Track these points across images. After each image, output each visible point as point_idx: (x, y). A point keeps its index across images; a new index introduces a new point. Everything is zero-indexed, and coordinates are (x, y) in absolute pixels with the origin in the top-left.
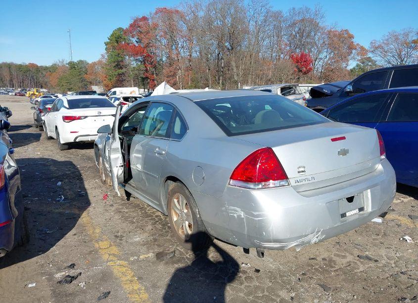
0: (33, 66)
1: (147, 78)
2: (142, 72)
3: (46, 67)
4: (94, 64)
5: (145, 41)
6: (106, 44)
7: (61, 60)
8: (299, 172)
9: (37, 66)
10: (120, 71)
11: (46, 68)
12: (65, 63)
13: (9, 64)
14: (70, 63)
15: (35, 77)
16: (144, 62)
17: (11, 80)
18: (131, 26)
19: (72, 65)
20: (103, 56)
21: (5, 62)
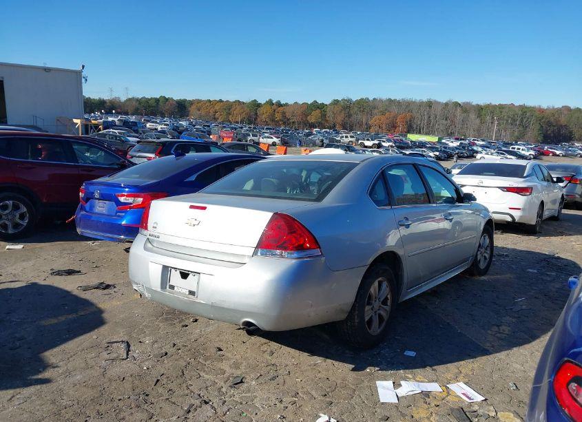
8: (153, 227)
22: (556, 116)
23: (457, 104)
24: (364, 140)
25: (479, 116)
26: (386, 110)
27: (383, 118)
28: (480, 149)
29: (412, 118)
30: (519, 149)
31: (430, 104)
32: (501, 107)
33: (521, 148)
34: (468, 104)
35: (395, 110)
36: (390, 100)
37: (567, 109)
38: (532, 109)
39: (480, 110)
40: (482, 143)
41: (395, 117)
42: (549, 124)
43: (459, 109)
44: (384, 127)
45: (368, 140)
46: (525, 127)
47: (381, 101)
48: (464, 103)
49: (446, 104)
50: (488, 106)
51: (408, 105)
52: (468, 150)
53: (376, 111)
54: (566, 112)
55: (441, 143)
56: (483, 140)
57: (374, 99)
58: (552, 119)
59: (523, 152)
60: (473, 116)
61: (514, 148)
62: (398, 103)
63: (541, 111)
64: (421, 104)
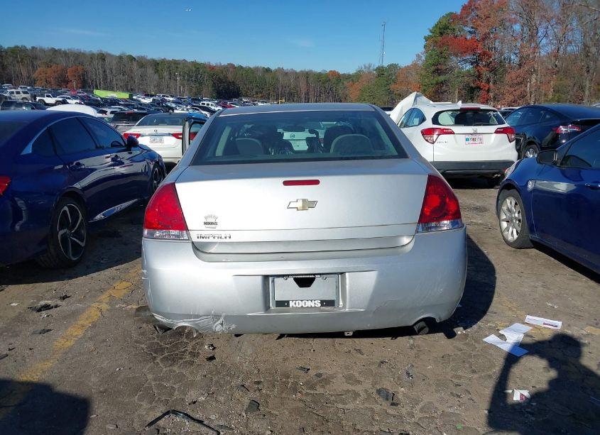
0: (334, 73)
1: (479, 88)
2: (472, 79)
3: (349, 75)
4: (408, 68)
5: (483, 30)
6: (426, 39)
7: (367, 65)
8: (205, 223)
9: (339, 74)
10: (442, 78)
11: (348, 77)
12: (371, 68)
13: (307, 73)
14: (378, 69)
15: (334, 89)
16: (475, 63)
17: (307, 94)
18: (464, 8)
19: (381, 71)
20: (418, 56)
21: (303, 70)
22: (224, 73)
23: (132, 59)
24: (44, 97)
25: (157, 71)
26: (51, 61)
27: (49, 71)
28: (174, 105)
29: (85, 73)
30: (208, 104)
31: (102, 57)
32: (176, 63)
33: (210, 103)
34: (143, 58)
35: (62, 62)
36: (54, 51)
37: (232, 66)
38: (203, 66)
39: (156, 65)
40: (171, 99)
41: (64, 70)
42: (220, 81)
43: (135, 63)
44: (53, 82)
45: (48, 96)
46: (200, 84)
47: (42, 50)
48: (138, 57)
49: (121, 57)
50: (163, 61)
51: (77, 57)
52: (163, 106)
53: (39, 62)
54: (231, 69)
55: (133, 99)
56: (172, 96)
57: (33, 48)
58: (222, 76)
59: (213, 108)
60: (150, 71)
61: (204, 104)
62: (65, 54)
63: (212, 68)
64: (92, 56)
